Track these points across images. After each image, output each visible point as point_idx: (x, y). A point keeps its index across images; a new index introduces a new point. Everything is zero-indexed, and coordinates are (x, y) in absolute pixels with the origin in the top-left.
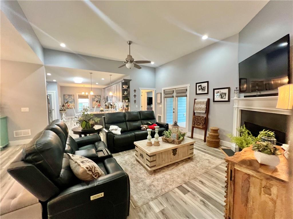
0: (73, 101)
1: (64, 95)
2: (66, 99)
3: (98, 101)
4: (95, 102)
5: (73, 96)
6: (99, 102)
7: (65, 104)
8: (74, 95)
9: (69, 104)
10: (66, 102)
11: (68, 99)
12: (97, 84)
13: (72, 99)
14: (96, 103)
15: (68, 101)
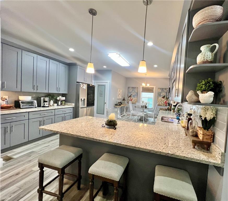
0: (136, 95)
1: (128, 87)
2: (130, 92)
3: (165, 97)
4: (160, 98)
5: (136, 88)
6: (167, 98)
7: (129, 98)
8: (138, 88)
9: (132, 97)
10: (129, 95)
11: (131, 92)
12: (156, 66)
13: (135, 92)
14: (163, 99)
15: (131, 95)
